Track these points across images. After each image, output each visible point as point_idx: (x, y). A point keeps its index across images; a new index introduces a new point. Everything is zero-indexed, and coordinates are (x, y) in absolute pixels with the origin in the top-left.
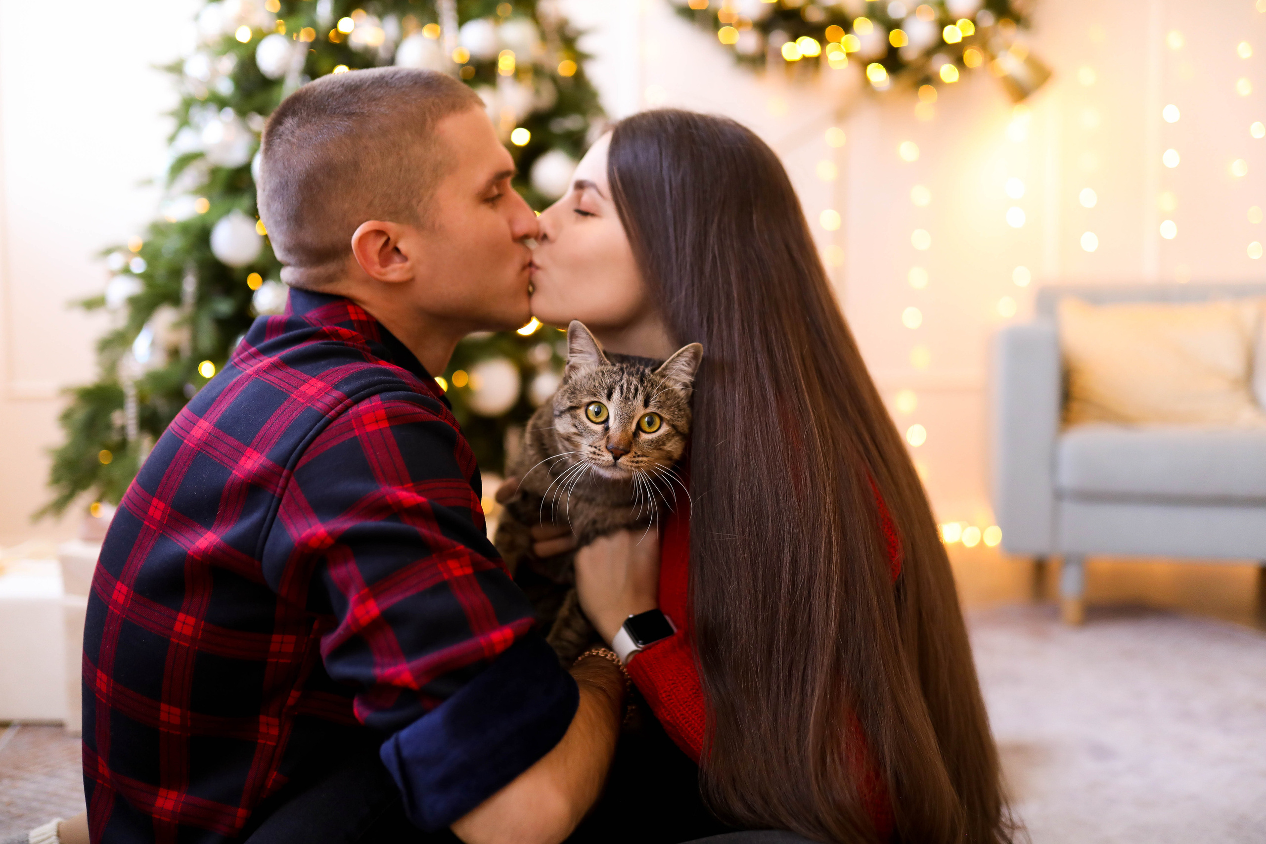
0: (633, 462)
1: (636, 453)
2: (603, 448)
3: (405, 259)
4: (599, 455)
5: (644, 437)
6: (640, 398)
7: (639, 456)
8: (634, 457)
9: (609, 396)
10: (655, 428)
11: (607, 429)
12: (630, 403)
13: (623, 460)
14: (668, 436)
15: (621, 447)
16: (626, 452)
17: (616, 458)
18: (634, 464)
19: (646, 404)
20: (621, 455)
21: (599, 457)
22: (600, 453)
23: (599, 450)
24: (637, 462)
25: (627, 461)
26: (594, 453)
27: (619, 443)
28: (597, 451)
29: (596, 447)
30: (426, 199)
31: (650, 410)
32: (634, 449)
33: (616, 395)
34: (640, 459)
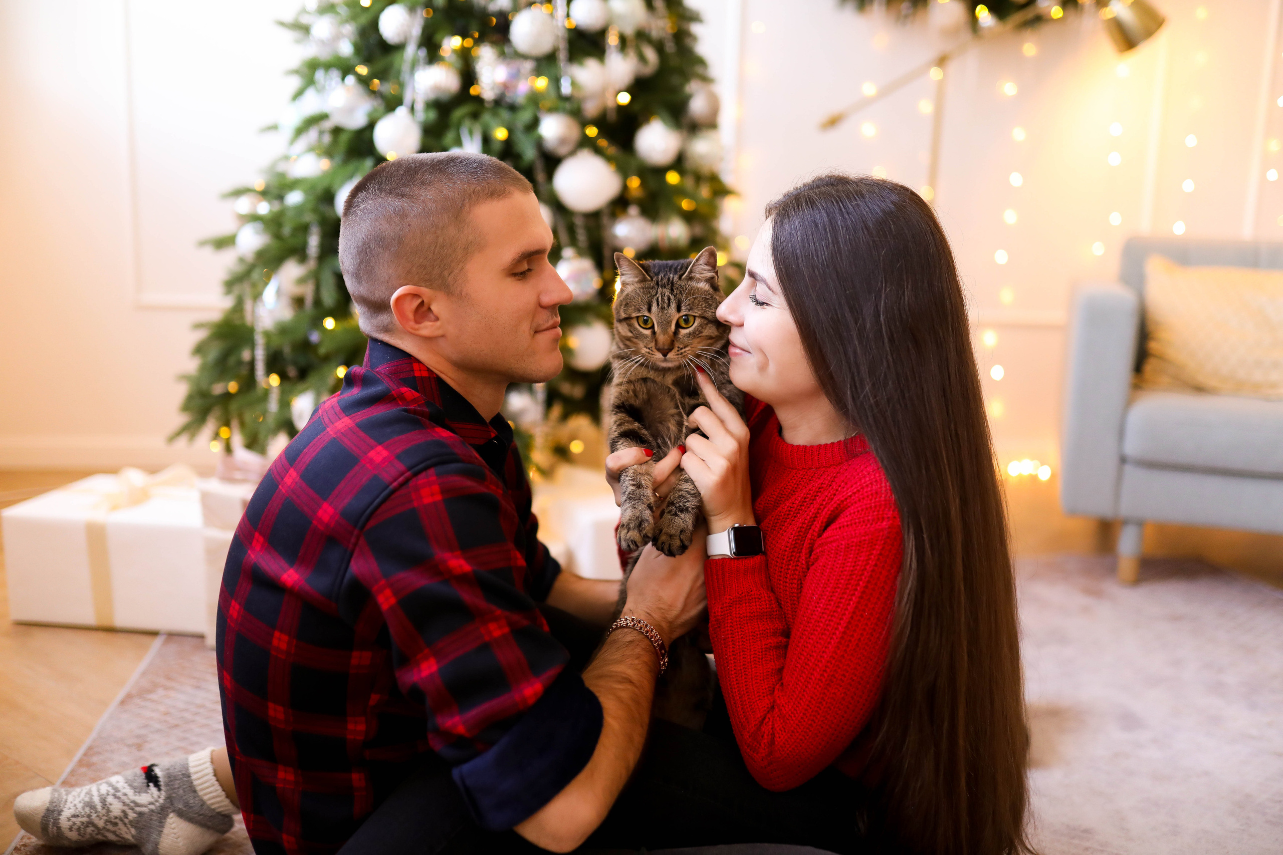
0: (678, 354)
1: (679, 347)
2: (653, 349)
3: (437, 319)
4: (652, 354)
5: (683, 332)
6: (673, 306)
7: (681, 349)
8: (678, 351)
9: (649, 310)
10: (691, 324)
11: (654, 333)
12: (666, 312)
13: (670, 355)
14: (701, 325)
15: (666, 347)
16: (670, 350)
17: (665, 355)
18: (680, 356)
19: (679, 309)
20: (668, 353)
21: (653, 356)
22: (653, 353)
23: (652, 350)
24: (682, 354)
25: (674, 355)
26: (649, 353)
27: (664, 344)
28: (651, 352)
29: (649, 349)
30: (456, 271)
31: (683, 313)
32: (677, 344)
33: (654, 308)
34: (683, 351)
